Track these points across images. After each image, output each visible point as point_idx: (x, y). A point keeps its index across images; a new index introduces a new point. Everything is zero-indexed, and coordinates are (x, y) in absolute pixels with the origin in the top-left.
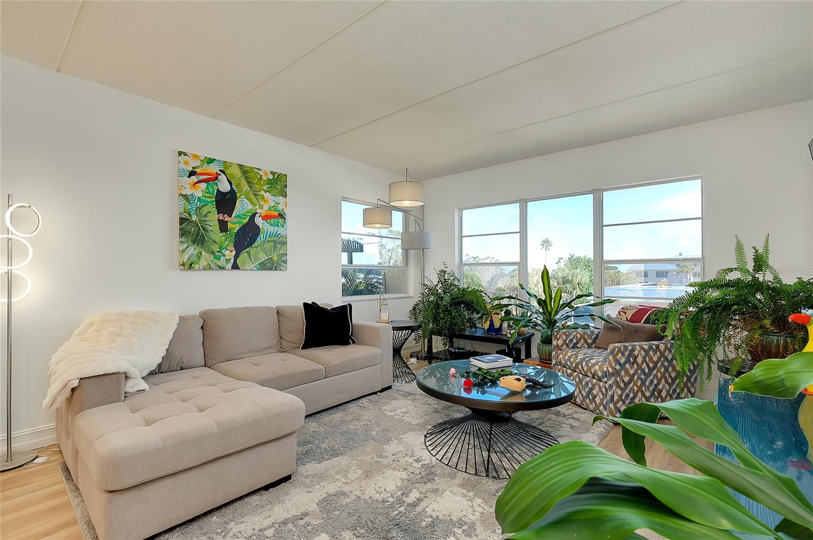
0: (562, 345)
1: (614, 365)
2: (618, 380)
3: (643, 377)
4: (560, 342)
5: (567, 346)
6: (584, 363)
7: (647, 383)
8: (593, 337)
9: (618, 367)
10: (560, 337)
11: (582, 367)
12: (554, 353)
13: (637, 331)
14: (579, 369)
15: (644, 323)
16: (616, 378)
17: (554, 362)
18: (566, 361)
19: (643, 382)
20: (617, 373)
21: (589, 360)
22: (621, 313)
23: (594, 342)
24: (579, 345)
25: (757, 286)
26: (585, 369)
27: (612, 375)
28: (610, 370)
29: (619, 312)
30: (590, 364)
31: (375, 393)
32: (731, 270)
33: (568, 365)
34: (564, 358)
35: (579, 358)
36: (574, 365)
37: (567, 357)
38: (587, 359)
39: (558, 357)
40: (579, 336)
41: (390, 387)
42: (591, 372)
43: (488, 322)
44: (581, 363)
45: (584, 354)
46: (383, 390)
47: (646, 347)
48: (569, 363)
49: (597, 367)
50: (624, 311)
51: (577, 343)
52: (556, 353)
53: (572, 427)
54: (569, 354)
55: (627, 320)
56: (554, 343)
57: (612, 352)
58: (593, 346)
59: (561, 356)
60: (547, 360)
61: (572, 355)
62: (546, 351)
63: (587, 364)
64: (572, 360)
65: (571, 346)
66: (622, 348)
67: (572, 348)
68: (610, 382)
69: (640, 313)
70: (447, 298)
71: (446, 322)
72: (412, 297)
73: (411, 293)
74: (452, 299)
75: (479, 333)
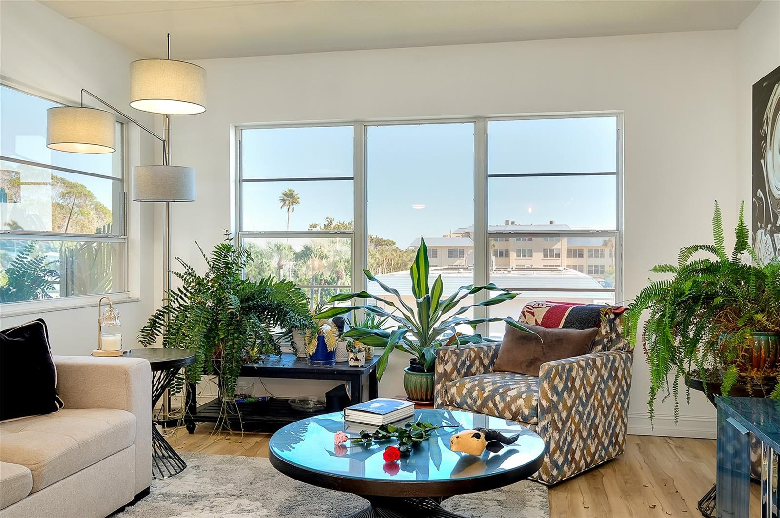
0: (452, 372)
1: (550, 395)
2: (556, 418)
3: (580, 409)
4: (449, 367)
5: (459, 372)
6: (497, 398)
7: (585, 418)
8: (491, 354)
9: (555, 398)
10: (448, 359)
11: (495, 405)
12: (438, 387)
13: (559, 340)
14: (488, 407)
15: (563, 328)
16: (553, 416)
17: (439, 401)
18: (464, 398)
19: (581, 418)
20: (553, 407)
21: (505, 392)
22: (526, 314)
23: (492, 362)
24: (473, 370)
25: (738, 272)
26: (501, 406)
27: (545, 411)
28: (545, 403)
29: (523, 313)
30: (509, 399)
31: (122, 510)
32: (696, 248)
33: (467, 404)
34: (459, 390)
35: (487, 390)
36: (479, 402)
37: (464, 391)
38: (501, 390)
39: (446, 392)
40: (473, 354)
42: (510, 411)
43: (315, 342)
44: (491, 397)
45: (494, 383)
48: (469, 401)
49: (520, 402)
50: (529, 310)
51: (471, 366)
52: (442, 387)
53: (500, 503)
54: (468, 386)
55: (537, 324)
56: (440, 369)
57: (547, 376)
58: (491, 369)
59: (454, 390)
60: (422, 400)
61: (473, 387)
62: (421, 385)
63: (503, 399)
64: (475, 394)
65: (463, 372)
66: (560, 367)
67: (466, 375)
68: (545, 422)
69: (554, 314)
70: (234, 301)
71: (231, 347)
72: (138, 300)
73: (135, 292)
74: (242, 302)
75: (287, 362)
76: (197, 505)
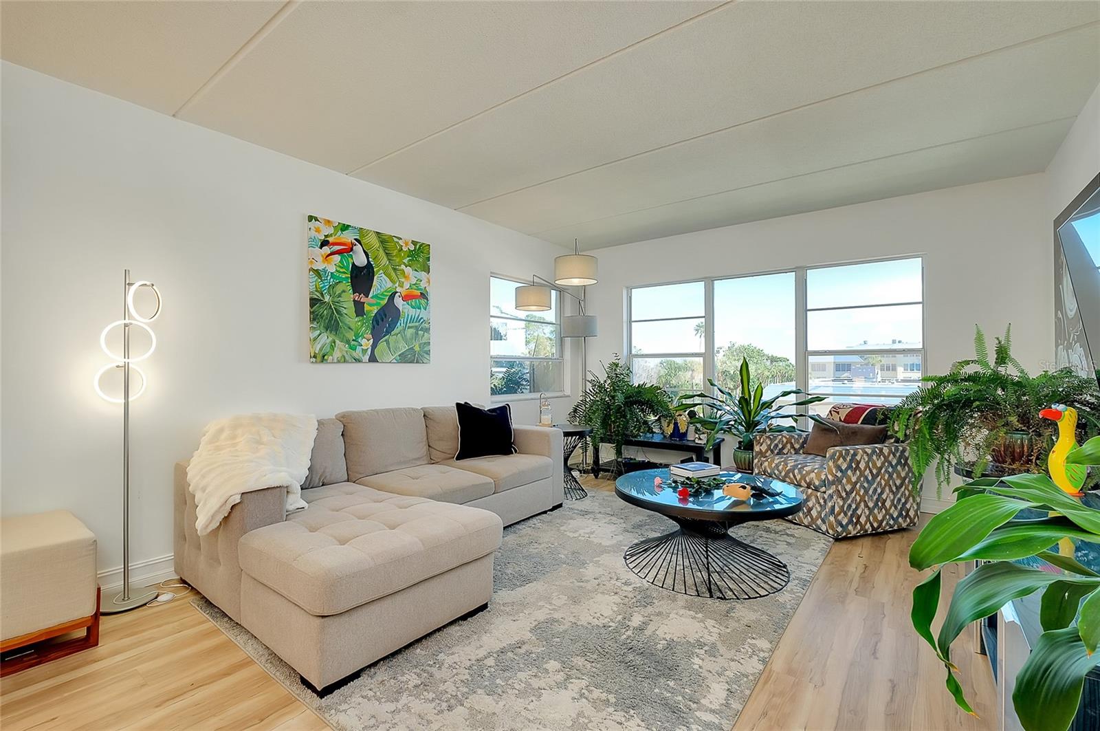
0: (766, 451)
1: (834, 472)
2: (840, 489)
3: (866, 485)
4: (764, 448)
5: (772, 452)
6: (796, 471)
7: (871, 492)
8: (801, 441)
9: (839, 474)
10: (763, 442)
11: (794, 476)
12: (756, 461)
13: (855, 433)
14: (790, 478)
15: (861, 423)
16: (837, 487)
17: (756, 471)
18: (773, 470)
19: (866, 491)
20: (838, 481)
21: (803, 468)
22: (832, 412)
23: (802, 447)
24: (785, 451)
25: (999, 380)
26: (798, 477)
27: (833, 483)
28: (830, 477)
29: (830, 412)
30: (804, 472)
31: (545, 512)
32: (967, 363)
33: (775, 474)
34: (770, 464)
35: (789, 465)
36: (783, 474)
37: (773, 465)
38: (799, 466)
39: (761, 465)
40: (785, 440)
41: (560, 506)
42: (805, 481)
43: (672, 426)
44: (792, 470)
45: (796, 461)
46: (555, 508)
47: (869, 451)
48: (776, 472)
49: (813, 475)
50: (835, 410)
51: (783, 448)
52: (759, 461)
53: (789, 544)
54: (776, 462)
55: (840, 420)
56: (757, 448)
57: (832, 457)
58: (801, 452)
59: (766, 464)
60: (746, 469)
61: (780, 462)
62: (745, 459)
63: (800, 472)
64: (780, 468)
65: (776, 452)
66: (844, 452)
67: (778, 454)
68: (830, 491)
69: (856, 412)
70: (620, 397)
71: (618, 426)
72: (569, 396)
73: (568, 392)
74: (625, 398)
75: (657, 439)
76: (586, 516)
